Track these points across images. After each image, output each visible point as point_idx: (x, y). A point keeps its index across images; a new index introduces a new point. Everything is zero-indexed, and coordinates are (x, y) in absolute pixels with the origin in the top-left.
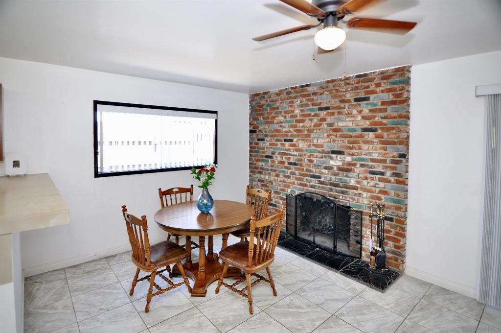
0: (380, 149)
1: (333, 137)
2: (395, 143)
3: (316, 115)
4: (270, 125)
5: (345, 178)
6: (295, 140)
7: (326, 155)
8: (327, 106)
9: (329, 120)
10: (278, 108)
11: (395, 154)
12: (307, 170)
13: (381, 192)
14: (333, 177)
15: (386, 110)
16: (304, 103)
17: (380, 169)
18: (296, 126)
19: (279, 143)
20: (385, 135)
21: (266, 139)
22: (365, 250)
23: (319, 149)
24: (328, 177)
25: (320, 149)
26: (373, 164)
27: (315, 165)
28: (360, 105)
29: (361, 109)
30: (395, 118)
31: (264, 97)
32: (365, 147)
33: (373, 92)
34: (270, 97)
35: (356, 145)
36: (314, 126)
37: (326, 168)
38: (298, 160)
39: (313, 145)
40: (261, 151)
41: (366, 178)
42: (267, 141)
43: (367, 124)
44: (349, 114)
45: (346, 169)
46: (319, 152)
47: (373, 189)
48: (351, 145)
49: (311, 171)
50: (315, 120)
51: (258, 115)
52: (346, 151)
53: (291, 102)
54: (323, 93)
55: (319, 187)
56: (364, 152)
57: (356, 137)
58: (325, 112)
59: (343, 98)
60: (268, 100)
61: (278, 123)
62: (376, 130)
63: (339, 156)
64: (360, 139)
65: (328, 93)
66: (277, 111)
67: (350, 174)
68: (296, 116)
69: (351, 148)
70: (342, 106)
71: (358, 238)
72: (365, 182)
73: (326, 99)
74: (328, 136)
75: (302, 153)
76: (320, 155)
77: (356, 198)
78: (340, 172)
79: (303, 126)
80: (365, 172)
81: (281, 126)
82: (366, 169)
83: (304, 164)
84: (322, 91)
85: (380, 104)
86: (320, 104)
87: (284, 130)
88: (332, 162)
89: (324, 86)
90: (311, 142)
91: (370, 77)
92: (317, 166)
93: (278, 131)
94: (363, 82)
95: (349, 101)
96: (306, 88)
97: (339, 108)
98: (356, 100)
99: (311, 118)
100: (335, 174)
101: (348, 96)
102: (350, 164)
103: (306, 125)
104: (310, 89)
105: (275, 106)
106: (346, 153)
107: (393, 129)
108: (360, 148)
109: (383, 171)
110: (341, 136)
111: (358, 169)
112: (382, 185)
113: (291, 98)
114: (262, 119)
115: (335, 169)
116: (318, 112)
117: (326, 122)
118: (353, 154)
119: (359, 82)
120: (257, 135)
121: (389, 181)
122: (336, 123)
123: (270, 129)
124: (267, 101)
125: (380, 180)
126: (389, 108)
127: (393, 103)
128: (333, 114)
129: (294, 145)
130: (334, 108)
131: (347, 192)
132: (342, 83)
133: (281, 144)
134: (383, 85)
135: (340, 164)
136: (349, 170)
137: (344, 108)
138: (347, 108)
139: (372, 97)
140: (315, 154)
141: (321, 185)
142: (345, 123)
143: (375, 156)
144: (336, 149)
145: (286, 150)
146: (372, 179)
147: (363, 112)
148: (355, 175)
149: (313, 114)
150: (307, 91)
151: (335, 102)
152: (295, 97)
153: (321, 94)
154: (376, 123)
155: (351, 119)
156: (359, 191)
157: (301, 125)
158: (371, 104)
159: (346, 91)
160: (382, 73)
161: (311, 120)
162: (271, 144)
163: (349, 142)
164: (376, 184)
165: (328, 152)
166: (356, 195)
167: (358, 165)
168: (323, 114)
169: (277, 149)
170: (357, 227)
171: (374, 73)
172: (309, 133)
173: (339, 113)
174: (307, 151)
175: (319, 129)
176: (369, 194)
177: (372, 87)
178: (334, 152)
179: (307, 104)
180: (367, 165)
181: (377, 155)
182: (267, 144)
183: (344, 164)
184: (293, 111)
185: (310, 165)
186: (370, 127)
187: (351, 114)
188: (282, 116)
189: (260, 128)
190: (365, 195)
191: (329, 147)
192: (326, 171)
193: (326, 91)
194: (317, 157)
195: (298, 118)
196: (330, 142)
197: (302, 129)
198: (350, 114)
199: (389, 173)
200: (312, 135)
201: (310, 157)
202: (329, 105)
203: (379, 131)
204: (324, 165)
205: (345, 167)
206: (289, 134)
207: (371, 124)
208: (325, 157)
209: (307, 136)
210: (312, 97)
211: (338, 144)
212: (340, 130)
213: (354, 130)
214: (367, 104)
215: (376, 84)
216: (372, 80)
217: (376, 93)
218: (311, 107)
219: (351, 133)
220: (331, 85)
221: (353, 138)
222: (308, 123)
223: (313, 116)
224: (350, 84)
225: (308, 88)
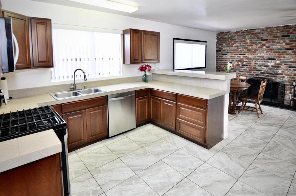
0: (295, 57)
1: (269, 52)
3: (259, 43)
4: (231, 48)
5: (276, 70)
6: (247, 54)
7: (265, 60)
8: (266, 39)
9: (267, 45)
10: (236, 39)
12: (254, 68)
13: (295, 75)
14: (269, 70)
16: (252, 37)
17: (294, 65)
18: (247, 48)
19: (236, 56)
21: (227, 54)
22: (286, 100)
23: (261, 58)
24: (266, 70)
25: (262, 58)
26: (291, 63)
27: (259, 65)
28: (284, 39)
29: (285, 40)
31: (227, 34)
32: (287, 56)
33: (291, 33)
34: (231, 34)
35: (282, 56)
36: (258, 48)
37: (265, 66)
38: (248, 63)
39: (258, 56)
40: (224, 60)
41: (287, 70)
42: (228, 55)
43: (288, 47)
44: (278, 42)
45: (277, 66)
46: (261, 59)
47: (291, 74)
48: (279, 56)
49: (256, 68)
50: (259, 45)
51: (222, 43)
52: (277, 59)
53: (244, 37)
54: (264, 33)
55: (261, 75)
56: (286, 59)
57: (282, 52)
58: (265, 42)
59: (275, 35)
60: (230, 36)
61: (236, 46)
62: (293, 49)
63: (273, 61)
64: (284, 53)
65: (267, 33)
66: (235, 41)
67: (278, 69)
68: (248, 43)
69: (279, 57)
70: (275, 39)
71: (283, 95)
72: (286, 72)
73: (265, 36)
74: (267, 52)
75: (251, 60)
76: (262, 61)
77: (282, 79)
78: (273, 68)
79: (252, 48)
80: (287, 67)
81: (237, 48)
82: (287, 66)
83: (252, 65)
84: (263, 32)
85: (295, 38)
86: (262, 38)
87: (240, 50)
88: (269, 64)
89: (265, 30)
90: (256, 55)
91: (290, 27)
92: (260, 66)
93: (236, 50)
94: (286, 29)
95: (279, 37)
96: (254, 30)
97: (273, 39)
98: (282, 36)
99: (257, 44)
100: (270, 69)
101: (278, 34)
102: (278, 64)
103: (253, 47)
104: (256, 31)
105: (234, 38)
106: (276, 59)
108: (284, 57)
110: (274, 52)
111: (283, 66)
112: (295, 72)
113: (244, 35)
114: (225, 45)
115: (270, 66)
116: (261, 41)
118: (280, 60)
119: (284, 29)
120: (222, 53)
122: (271, 47)
123: (230, 49)
124: (228, 36)
125: (294, 70)
128: (270, 42)
129: (246, 57)
130: (270, 40)
131: (276, 76)
132: (275, 29)
133: (237, 56)
135: (273, 64)
136: (279, 67)
137: (276, 40)
138: (277, 40)
139: (291, 35)
140: (259, 60)
141: (262, 74)
142: (276, 46)
143: (292, 60)
144: (271, 58)
145: (241, 59)
146: (290, 70)
147: (286, 42)
148: (281, 69)
149: (258, 42)
150: (254, 32)
151: (269, 37)
152: (247, 35)
153: (263, 33)
154: (293, 46)
155: (279, 45)
156: (283, 75)
157: (250, 47)
158: (290, 38)
159: (277, 32)
161: (257, 45)
162: (230, 57)
163: (278, 55)
164: (292, 72)
165: (267, 59)
166: (281, 77)
167: (283, 64)
168: (264, 42)
169: (235, 59)
170: (282, 91)
171: (292, 25)
172: (255, 51)
173: (273, 42)
174: (254, 59)
175: (262, 49)
176: (288, 76)
177: (291, 31)
178: (269, 59)
179: (254, 38)
180: (288, 64)
181: (293, 59)
182: (229, 57)
183: (275, 64)
184: (246, 41)
185: (256, 65)
186: (290, 48)
187: (280, 42)
188: (239, 43)
189: (223, 49)
190: (286, 77)
191: (267, 57)
192: (266, 68)
193: (266, 32)
194: (260, 62)
195: (249, 44)
196: (268, 55)
197: (251, 49)
200: (257, 52)
201: (255, 62)
202: (268, 38)
203: (295, 50)
204: (264, 65)
205: (276, 65)
206: (243, 52)
207: (290, 47)
208: (265, 61)
209: (254, 52)
210: (257, 35)
211: (272, 56)
212: (273, 49)
213: (281, 49)
214: (288, 38)
215: (293, 30)
216: (291, 28)
217: (293, 33)
218: (256, 39)
219: (279, 51)
220: (269, 30)
221: (281, 53)
222: (254, 46)
223: (258, 43)
224: (279, 29)
225: (255, 31)
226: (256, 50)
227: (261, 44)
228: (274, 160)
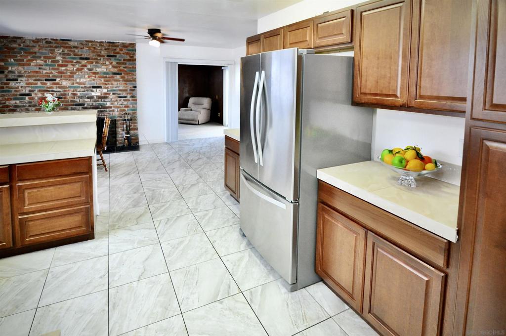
0: (124, 84)
1: (93, 77)
2: (131, 81)
3: (77, 62)
4: (26, 67)
5: (103, 102)
6: (58, 80)
7: (88, 89)
8: (87, 57)
9: (89, 66)
10: (35, 53)
11: (132, 86)
12: (71, 101)
13: (125, 107)
14: (94, 103)
15: (126, 64)
16: (66, 52)
17: (124, 95)
18: (58, 69)
19: (39, 82)
20: (126, 77)
21: (19, 79)
22: (118, 141)
23: (81, 86)
24: (91, 104)
25: (83, 86)
26: (120, 92)
27: (79, 97)
28: (111, 59)
29: (112, 61)
30: (130, 68)
31: (15, 42)
32: (115, 83)
33: (118, 53)
34: (24, 42)
35: (110, 83)
36: (76, 70)
37: (88, 98)
38: (62, 95)
39: (76, 83)
40: (14, 90)
41: (117, 101)
42: (21, 80)
43: (115, 70)
45: (104, 97)
46: (82, 88)
47: (121, 106)
48: (107, 82)
49: (75, 101)
50: (77, 66)
51: (6, 56)
52: (103, 86)
53: (51, 50)
54: (83, 48)
56: (114, 86)
57: (109, 77)
58: (86, 61)
59: (99, 53)
60: (22, 45)
61: (36, 65)
62: (121, 74)
63: (98, 90)
64: (112, 79)
65: (87, 49)
66: (34, 55)
67: (106, 100)
68: (58, 61)
69: (106, 84)
70: (99, 58)
71: (114, 135)
72: (116, 103)
73: (85, 53)
74: (89, 77)
75: (66, 89)
76: (83, 90)
77: (111, 113)
78: (99, 99)
79: (66, 70)
80: (115, 97)
81: (40, 68)
82: (116, 95)
83: (68, 97)
84: (82, 47)
85: (122, 60)
86: (81, 55)
87: (44, 72)
88: (93, 94)
89: (84, 43)
90: (74, 81)
91: (116, 44)
92: (81, 97)
93: (37, 72)
94: (112, 46)
95: (103, 56)
96: (67, 42)
97: (96, 59)
98: (108, 56)
99: (73, 64)
100: (95, 101)
101: (103, 53)
102: (106, 94)
103: (69, 69)
104: (71, 44)
105: (31, 51)
107: (130, 73)
108: (112, 84)
109: (125, 95)
110: (99, 77)
111: (111, 96)
112: (125, 103)
113: (50, 47)
114: (12, 60)
115: (95, 98)
116: (79, 60)
117: (87, 68)
118: (108, 88)
119: (109, 46)
120: (6, 76)
121: (129, 100)
122: (95, 69)
123: (25, 70)
124: (20, 45)
125: (124, 100)
126: (128, 63)
127: (129, 60)
128: (92, 63)
129: (58, 84)
130: (92, 59)
131: (105, 110)
132: (98, 45)
133: (41, 83)
134: (124, 50)
135: (99, 94)
136: (107, 97)
137: (100, 60)
138: (102, 60)
139: (118, 55)
140: (79, 89)
142: (101, 69)
143: (121, 88)
144: (95, 85)
145: (47, 88)
146: (120, 101)
147: (113, 64)
148: (109, 100)
149: (75, 61)
150: (69, 44)
151: (91, 55)
152: (56, 47)
153: (81, 48)
154: (121, 70)
155: (105, 67)
156: (113, 109)
157: (64, 68)
158: (118, 59)
159: (101, 49)
160: (123, 44)
161: (74, 65)
162: (26, 84)
163: (104, 81)
164: (122, 102)
165: (90, 87)
166: (111, 111)
167: (112, 94)
168: (84, 62)
169: (37, 87)
170: (113, 129)
172: (72, 75)
173: (96, 63)
174: (70, 87)
175: (81, 72)
176: (118, 109)
177: (118, 50)
178: (94, 87)
179: (69, 54)
180: (117, 93)
182: (23, 84)
183: (102, 94)
184: (55, 58)
185: (74, 97)
188: (42, 61)
189: (10, 69)
190: (116, 110)
191: (90, 84)
192: (89, 100)
193: (86, 47)
194: (80, 91)
195: (60, 63)
196: (91, 81)
197: (65, 71)
198: (104, 64)
199: (129, 96)
200: (75, 76)
201: (74, 91)
202: (89, 56)
203: (123, 75)
204: (87, 96)
206: (51, 75)
207: (118, 71)
208: (87, 91)
209: (70, 76)
210: (73, 49)
211: (97, 82)
212: (97, 73)
213: (107, 74)
214: (115, 59)
215: (120, 49)
216: (118, 46)
217: (120, 54)
218: (72, 56)
219: (105, 75)
220: (90, 44)
221: (107, 78)
222: (70, 67)
223: (75, 63)
224: (103, 46)
225: (69, 42)
226: (72, 73)
227: (80, 65)
228: (165, 205)
